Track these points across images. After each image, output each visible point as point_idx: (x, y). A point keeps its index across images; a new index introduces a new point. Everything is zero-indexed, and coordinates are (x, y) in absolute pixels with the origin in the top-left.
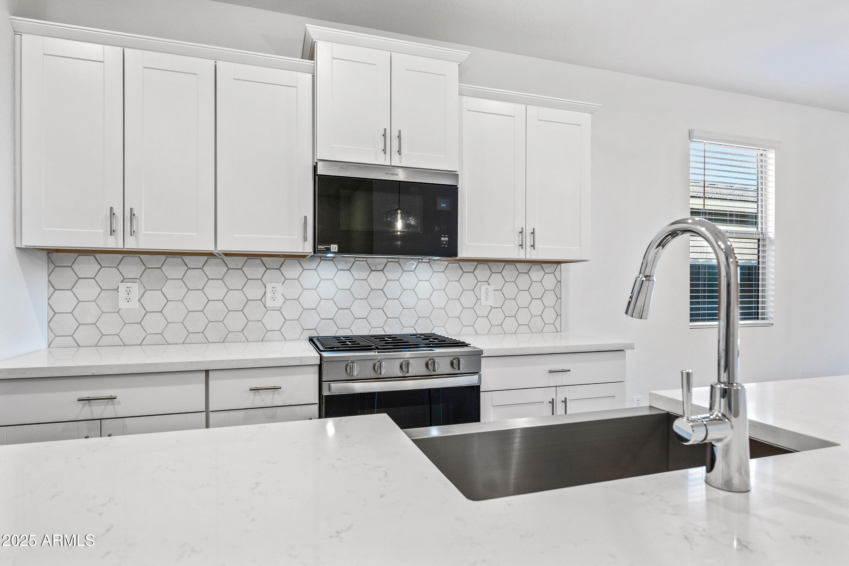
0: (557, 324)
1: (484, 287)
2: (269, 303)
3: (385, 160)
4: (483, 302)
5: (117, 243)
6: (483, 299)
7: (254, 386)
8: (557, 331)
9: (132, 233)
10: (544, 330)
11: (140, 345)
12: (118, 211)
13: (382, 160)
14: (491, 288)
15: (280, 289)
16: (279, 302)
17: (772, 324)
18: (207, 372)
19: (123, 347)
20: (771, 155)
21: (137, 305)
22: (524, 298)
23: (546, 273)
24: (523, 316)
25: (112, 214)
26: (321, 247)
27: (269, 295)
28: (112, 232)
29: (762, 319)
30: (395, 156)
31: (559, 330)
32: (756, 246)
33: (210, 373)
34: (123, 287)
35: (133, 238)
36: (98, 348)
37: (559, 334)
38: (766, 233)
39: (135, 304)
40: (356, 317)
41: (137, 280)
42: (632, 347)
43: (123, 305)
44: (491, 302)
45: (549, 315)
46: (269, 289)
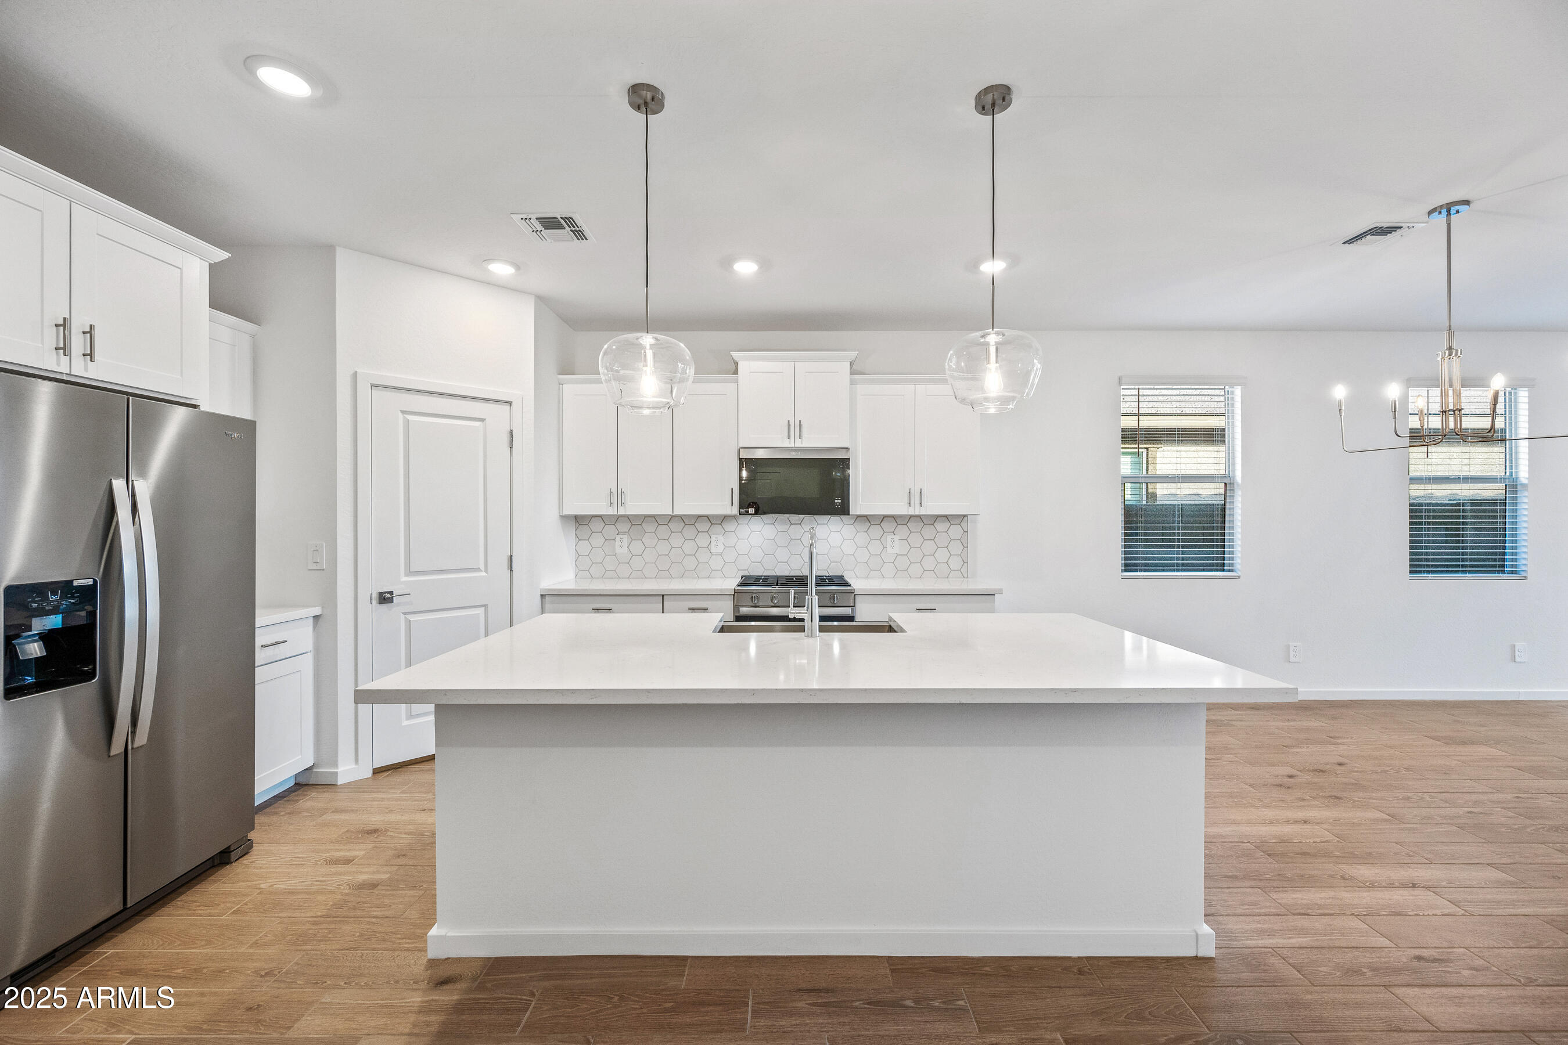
0: (964, 570)
1: (890, 537)
2: (713, 550)
3: (790, 443)
4: (889, 550)
5: (613, 511)
6: (888, 546)
7: (692, 607)
8: (964, 577)
9: (622, 504)
10: (951, 576)
11: (629, 578)
12: (614, 490)
13: (787, 444)
14: (897, 538)
15: (721, 539)
16: (721, 548)
17: (1239, 577)
18: (663, 596)
19: (617, 580)
20: (1238, 391)
21: (627, 550)
22: (929, 547)
23: (951, 524)
24: (929, 562)
25: (611, 492)
26: (742, 511)
27: (713, 543)
28: (611, 504)
29: (1229, 571)
30: (797, 440)
31: (966, 576)
32: (1222, 491)
33: (665, 596)
34: (618, 538)
35: (622, 508)
36: (604, 579)
37: (966, 580)
38: (1234, 477)
39: (625, 550)
40: (779, 561)
41: (627, 533)
42: (1000, 592)
43: (618, 550)
44: (896, 550)
45: (955, 563)
46: (713, 539)
